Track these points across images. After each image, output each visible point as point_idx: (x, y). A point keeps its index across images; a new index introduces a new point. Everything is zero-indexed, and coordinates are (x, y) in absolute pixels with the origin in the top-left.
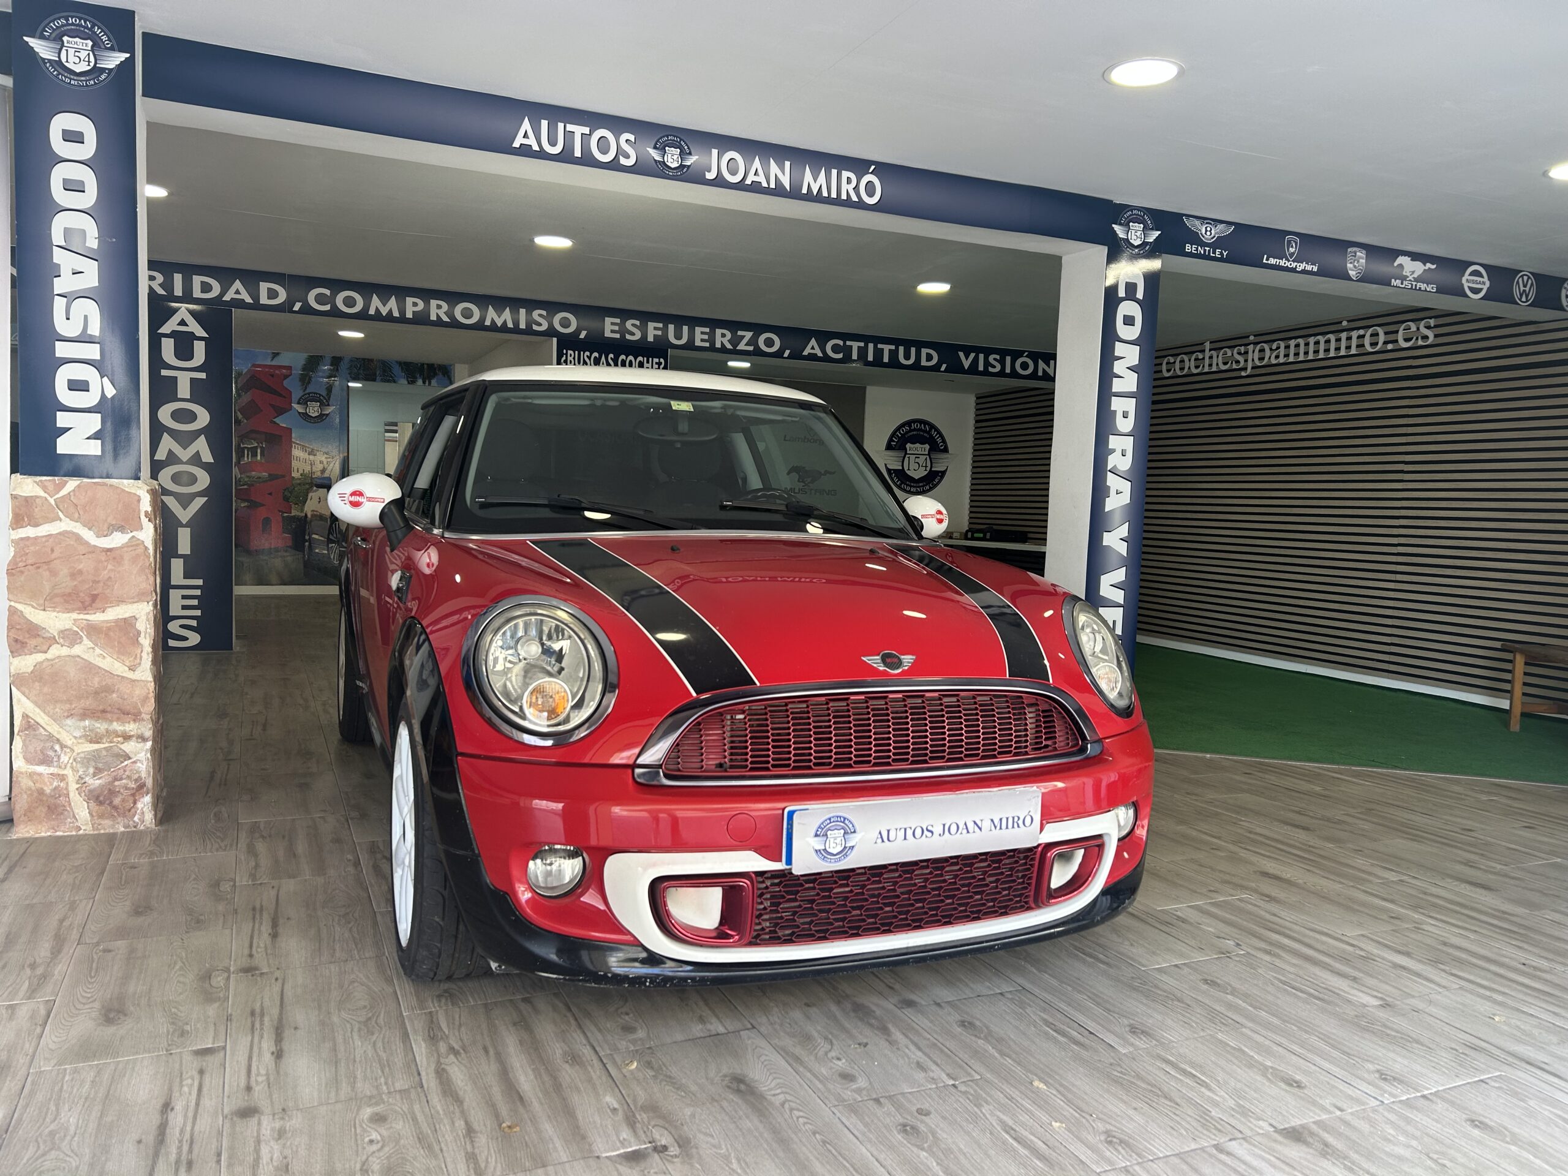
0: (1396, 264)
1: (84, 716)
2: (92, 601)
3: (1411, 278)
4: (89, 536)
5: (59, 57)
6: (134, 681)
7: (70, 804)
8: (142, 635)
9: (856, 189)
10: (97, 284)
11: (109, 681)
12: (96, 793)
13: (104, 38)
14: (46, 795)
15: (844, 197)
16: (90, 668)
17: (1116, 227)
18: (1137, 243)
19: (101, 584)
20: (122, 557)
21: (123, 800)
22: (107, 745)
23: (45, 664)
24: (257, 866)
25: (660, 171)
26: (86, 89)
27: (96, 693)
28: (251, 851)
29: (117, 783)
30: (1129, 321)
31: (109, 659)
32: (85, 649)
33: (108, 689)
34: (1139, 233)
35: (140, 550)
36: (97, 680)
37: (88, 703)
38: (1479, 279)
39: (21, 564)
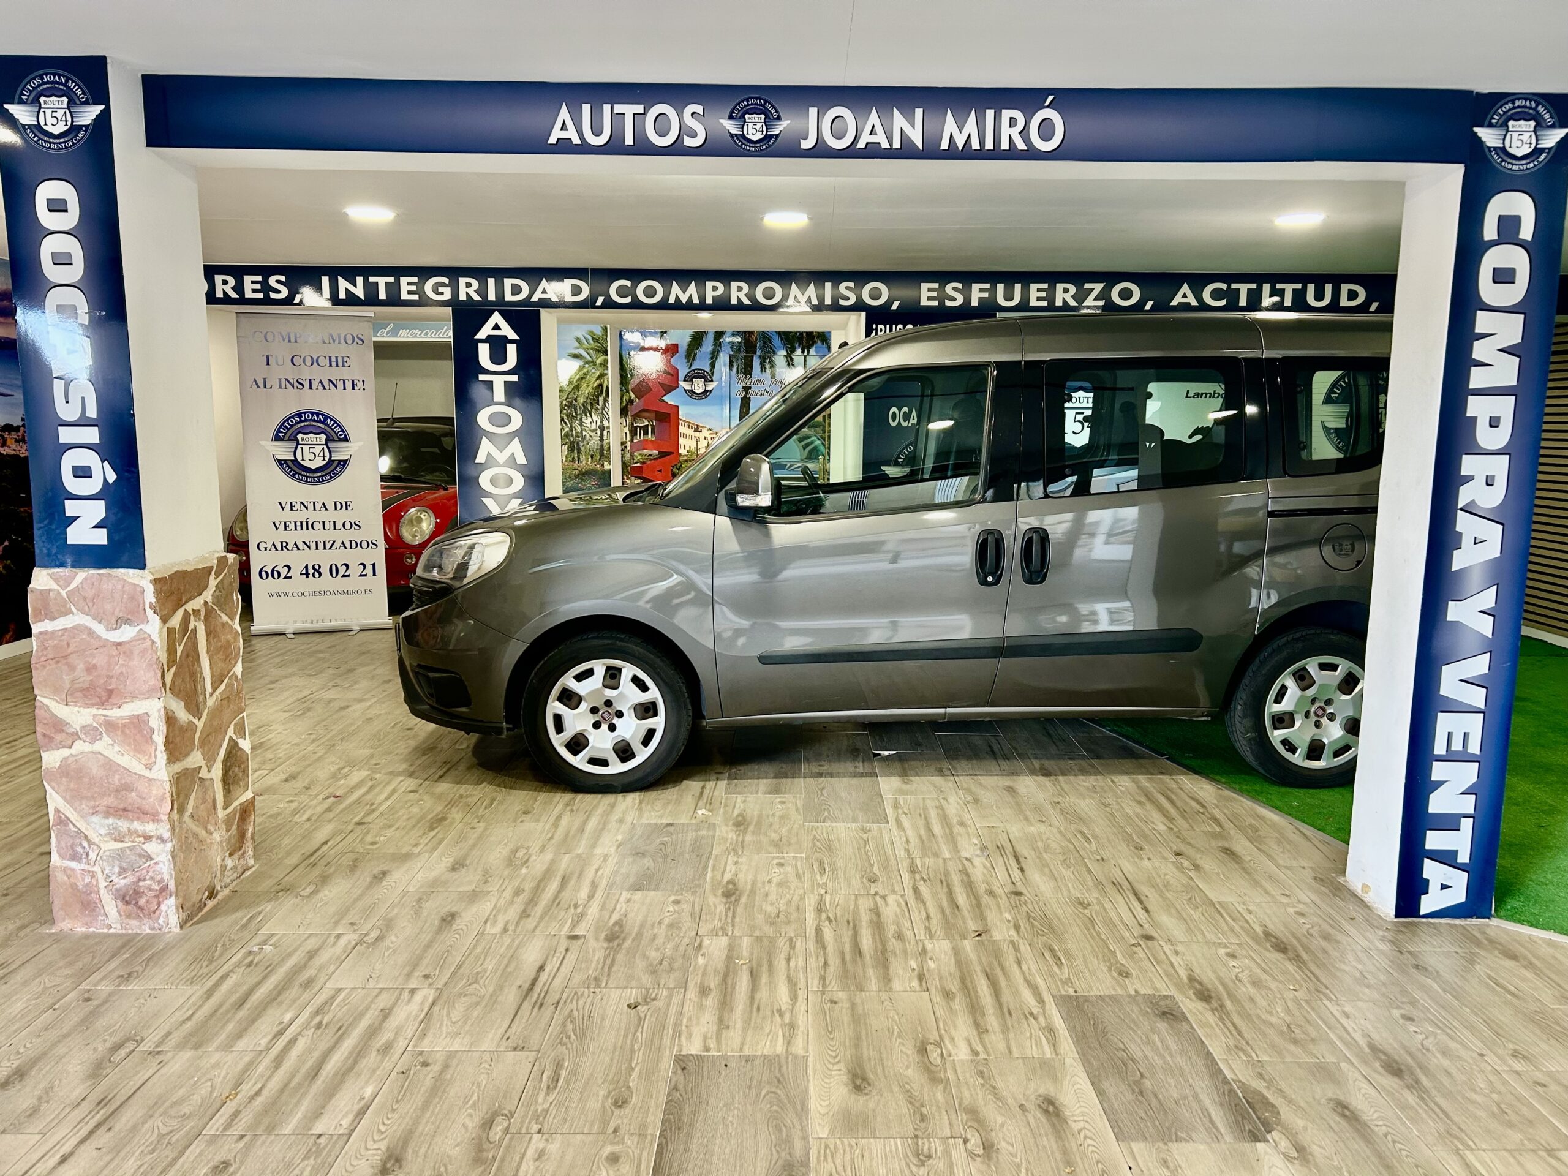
1: (109, 812)
2: (107, 696)
4: (99, 629)
5: (38, 121)
6: (150, 780)
7: (100, 901)
8: (156, 732)
9: (1024, 132)
10: (89, 364)
11: (128, 780)
12: (121, 893)
13: (79, 92)
14: (79, 890)
16: (109, 765)
17: (1484, 132)
18: (1522, 151)
19: (114, 680)
20: (131, 652)
21: (148, 901)
22: (129, 844)
23: (71, 759)
25: (739, 147)
26: (65, 151)
27: (117, 791)
29: (141, 884)
30: (1504, 276)
31: (126, 757)
32: (107, 747)
33: (127, 788)
34: (1526, 136)
35: (149, 643)
36: (117, 777)
37: (109, 801)
39: (43, 659)
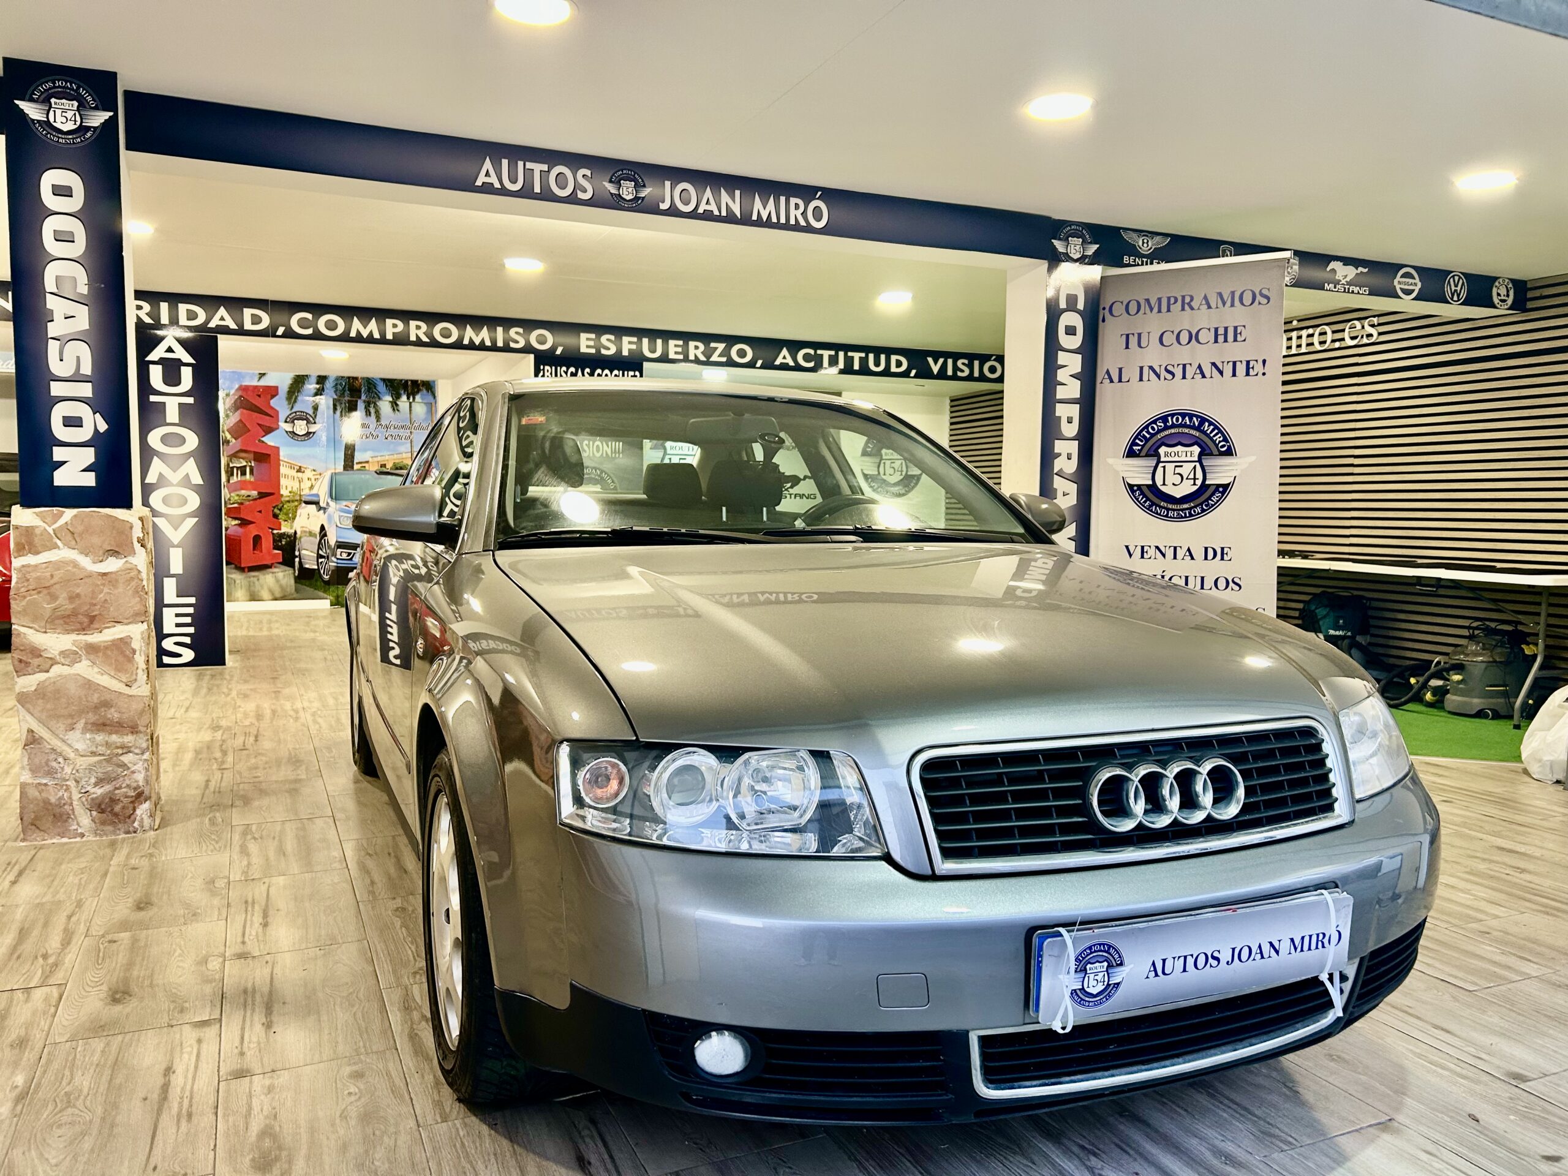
0: (1328, 269)
1: (87, 728)
2: (89, 622)
3: (1343, 282)
4: (87, 563)
5: (47, 117)
6: (131, 695)
7: (74, 812)
8: (138, 653)
9: (804, 214)
10: (88, 327)
11: (108, 697)
12: (97, 801)
13: (89, 98)
14: (51, 804)
15: (793, 222)
16: (89, 685)
17: (1056, 242)
18: (1077, 256)
19: (97, 607)
20: (117, 581)
21: (123, 808)
22: (107, 756)
23: (48, 683)
24: (249, 864)
25: (616, 203)
26: (74, 146)
27: (96, 707)
28: (244, 851)
29: (117, 792)
30: (1071, 331)
31: (106, 677)
32: (85, 669)
33: (106, 704)
34: (1078, 247)
35: (135, 573)
36: (96, 695)
37: (89, 717)
38: (1411, 281)
39: (23, 590)
